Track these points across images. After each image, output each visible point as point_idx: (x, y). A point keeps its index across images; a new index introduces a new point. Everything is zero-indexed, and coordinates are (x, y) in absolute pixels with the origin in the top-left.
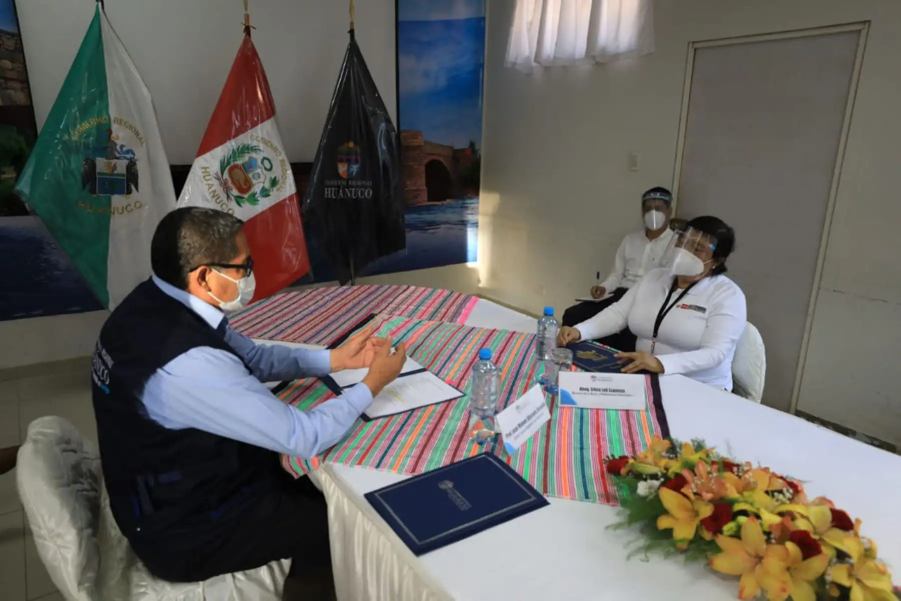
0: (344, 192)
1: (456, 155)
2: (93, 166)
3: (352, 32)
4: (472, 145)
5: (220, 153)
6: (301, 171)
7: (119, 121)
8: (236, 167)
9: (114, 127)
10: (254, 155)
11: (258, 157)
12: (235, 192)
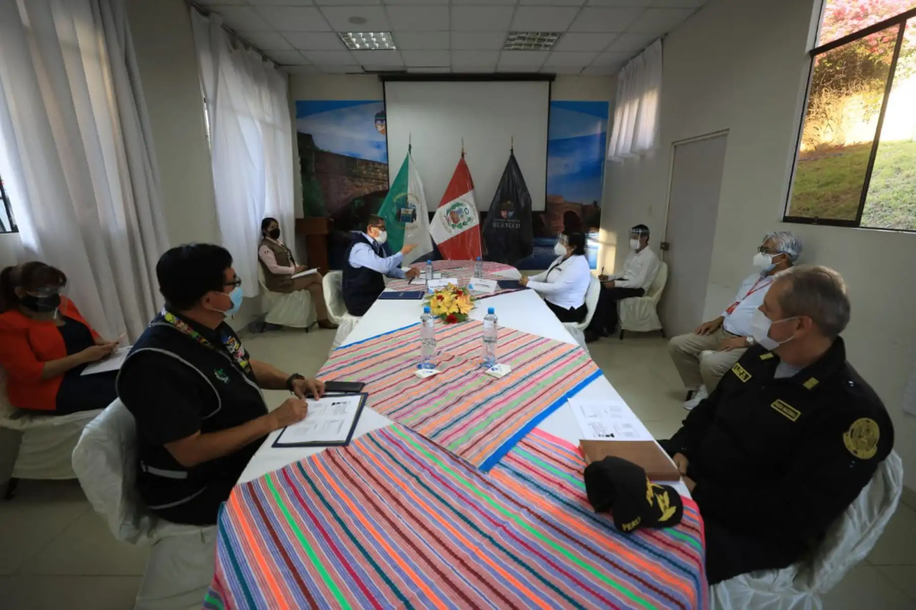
0: (504, 225)
1: (584, 208)
2: (400, 211)
3: (512, 151)
4: (595, 203)
5: (448, 205)
6: (483, 215)
7: (411, 194)
8: (454, 212)
9: (409, 197)
10: (461, 207)
11: (463, 208)
12: (452, 223)
